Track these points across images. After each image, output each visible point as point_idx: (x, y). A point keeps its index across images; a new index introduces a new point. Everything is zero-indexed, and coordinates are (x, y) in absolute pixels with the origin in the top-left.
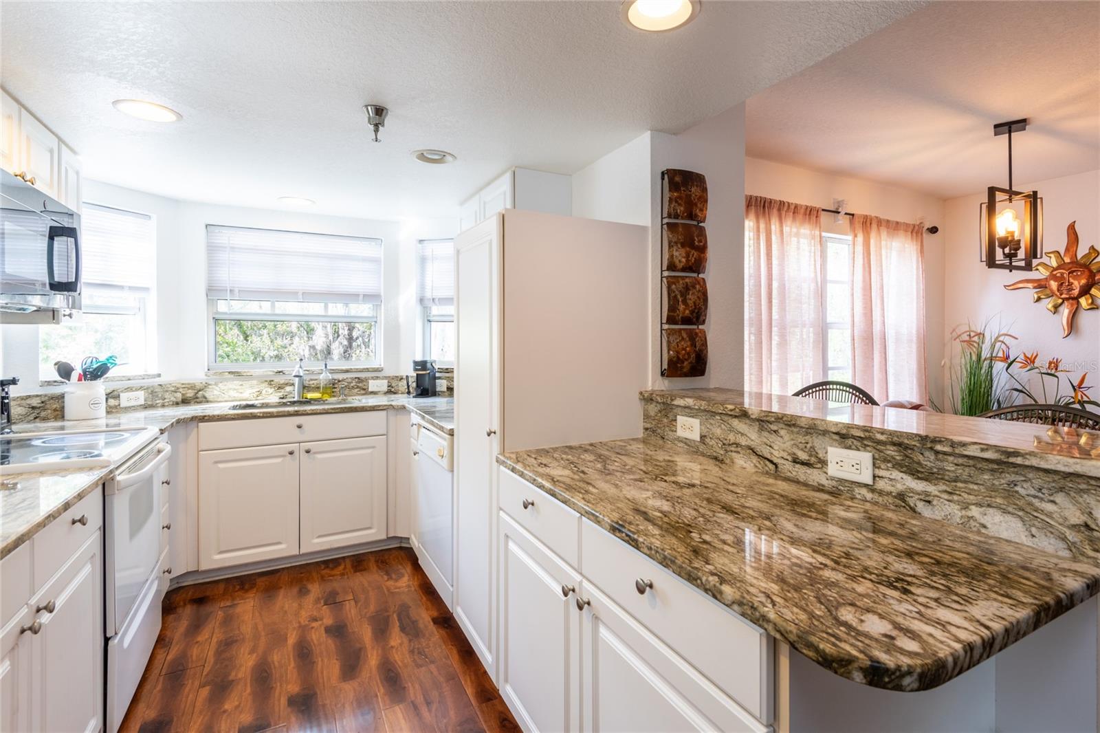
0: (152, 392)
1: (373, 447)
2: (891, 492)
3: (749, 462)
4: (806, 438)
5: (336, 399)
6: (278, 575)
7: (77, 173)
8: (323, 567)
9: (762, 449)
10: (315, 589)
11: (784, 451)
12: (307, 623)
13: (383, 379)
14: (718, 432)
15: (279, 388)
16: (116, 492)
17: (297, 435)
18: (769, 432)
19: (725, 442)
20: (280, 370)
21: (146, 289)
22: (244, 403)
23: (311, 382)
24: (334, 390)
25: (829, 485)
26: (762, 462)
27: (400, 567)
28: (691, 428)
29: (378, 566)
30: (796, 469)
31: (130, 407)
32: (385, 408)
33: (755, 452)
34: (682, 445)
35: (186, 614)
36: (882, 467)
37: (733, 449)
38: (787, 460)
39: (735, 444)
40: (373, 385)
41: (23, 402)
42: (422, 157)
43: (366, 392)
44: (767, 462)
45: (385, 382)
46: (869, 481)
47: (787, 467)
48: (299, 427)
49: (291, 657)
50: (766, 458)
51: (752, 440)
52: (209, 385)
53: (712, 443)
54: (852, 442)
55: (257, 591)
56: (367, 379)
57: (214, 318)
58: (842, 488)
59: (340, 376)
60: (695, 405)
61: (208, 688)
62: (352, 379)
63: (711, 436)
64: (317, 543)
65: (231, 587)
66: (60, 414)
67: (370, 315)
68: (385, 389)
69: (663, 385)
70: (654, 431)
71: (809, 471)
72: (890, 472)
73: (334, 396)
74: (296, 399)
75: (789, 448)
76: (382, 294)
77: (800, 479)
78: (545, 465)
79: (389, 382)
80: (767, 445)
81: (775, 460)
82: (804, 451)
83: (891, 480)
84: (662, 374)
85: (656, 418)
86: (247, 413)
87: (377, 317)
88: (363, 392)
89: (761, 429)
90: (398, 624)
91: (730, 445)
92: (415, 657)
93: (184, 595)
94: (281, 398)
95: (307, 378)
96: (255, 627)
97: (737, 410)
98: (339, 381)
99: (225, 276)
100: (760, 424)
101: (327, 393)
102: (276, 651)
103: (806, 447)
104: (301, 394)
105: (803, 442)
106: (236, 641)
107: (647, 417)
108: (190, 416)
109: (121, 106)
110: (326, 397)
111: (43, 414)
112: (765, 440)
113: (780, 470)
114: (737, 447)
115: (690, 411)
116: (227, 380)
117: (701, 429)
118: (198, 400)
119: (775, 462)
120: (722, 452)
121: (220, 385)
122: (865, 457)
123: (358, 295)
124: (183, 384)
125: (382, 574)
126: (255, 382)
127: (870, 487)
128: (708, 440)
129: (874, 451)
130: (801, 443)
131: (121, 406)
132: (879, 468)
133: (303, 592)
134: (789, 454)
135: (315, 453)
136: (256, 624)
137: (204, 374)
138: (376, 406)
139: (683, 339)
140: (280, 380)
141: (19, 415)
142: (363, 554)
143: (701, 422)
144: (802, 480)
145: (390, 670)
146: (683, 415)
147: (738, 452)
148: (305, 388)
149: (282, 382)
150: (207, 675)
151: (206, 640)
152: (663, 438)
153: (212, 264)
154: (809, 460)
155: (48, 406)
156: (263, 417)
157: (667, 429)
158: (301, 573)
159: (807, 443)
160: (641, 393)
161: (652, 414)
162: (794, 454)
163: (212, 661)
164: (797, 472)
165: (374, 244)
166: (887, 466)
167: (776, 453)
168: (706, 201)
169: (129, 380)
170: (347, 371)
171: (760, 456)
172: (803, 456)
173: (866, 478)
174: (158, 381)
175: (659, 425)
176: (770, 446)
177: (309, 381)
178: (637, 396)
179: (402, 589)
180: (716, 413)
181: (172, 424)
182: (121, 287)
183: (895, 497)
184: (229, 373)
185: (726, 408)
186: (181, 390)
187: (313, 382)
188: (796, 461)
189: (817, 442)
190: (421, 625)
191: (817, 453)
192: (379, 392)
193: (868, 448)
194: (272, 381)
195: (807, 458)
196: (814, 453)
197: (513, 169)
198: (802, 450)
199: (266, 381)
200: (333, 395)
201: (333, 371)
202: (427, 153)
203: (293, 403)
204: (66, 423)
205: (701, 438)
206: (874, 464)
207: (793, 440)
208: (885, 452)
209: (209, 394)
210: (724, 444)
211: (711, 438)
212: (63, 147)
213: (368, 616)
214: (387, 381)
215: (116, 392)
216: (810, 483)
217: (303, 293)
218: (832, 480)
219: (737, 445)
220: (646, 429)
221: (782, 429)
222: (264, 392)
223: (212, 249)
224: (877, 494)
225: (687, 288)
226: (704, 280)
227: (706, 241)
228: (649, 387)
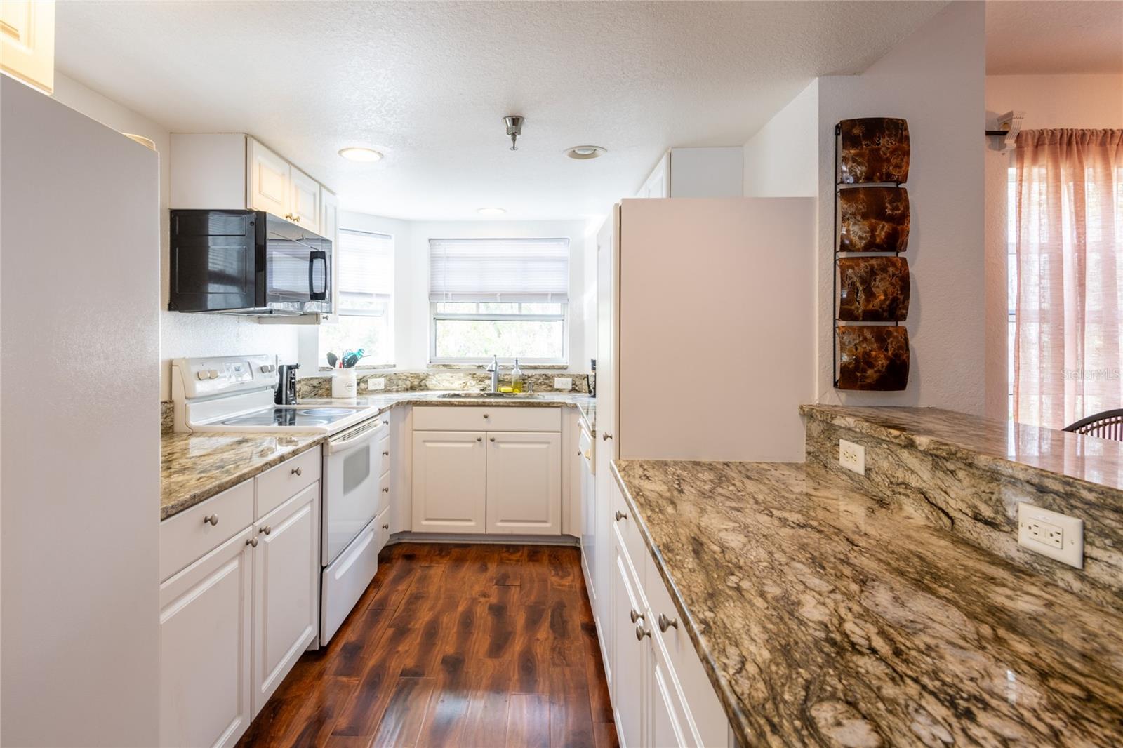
0: (390, 380)
1: (549, 443)
2: (1110, 586)
3: (920, 511)
4: (991, 485)
5: (524, 393)
6: (469, 549)
7: (335, 209)
8: (505, 550)
9: (937, 497)
10: (493, 569)
11: (962, 500)
12: (477, 596)
13: (567, 377)
14: (885, 465)
15: (480, 381)
16: (330, 454)
17: (484, 424)
18: (944, 472)
19: (893, 480)
20: (481, 364)
21: (387, 296)
22: (452, 392)
23: (505, 377)
24: (524, 385)
25: (1020, 558)
26: (935, 513)
27: (569, 566)
28: (854, 457)
29: (550, 560)
30: (978, 530)
31: (375, 391)
32: (559, 405)
33: (927, 499)
34: (845, 477)
35: (397, 567)
36: (1097, 543)
37: (901, 490)
38: (966, 514)
39: (904, 484)
40: (559, 383)
41: (308, 382)
42: (574, 155)
43: (552, 389)
44: (942, 515)
45: (570, 380)
46: (1076, 561)
47: (966, 525)
48: (486, 417)
49: (457, 623)
50: (940, 509)
51: (924, 481)
52: (429, 375)
53: (878, 479)
54: (1054, 500)
55: (450, 559)
56: (553, 377)
57: (434, 318)
58: (1039, 567)
59: (530, 373)
60: (856, 427)
61: (393, 629)
62: (540, 375)
63: (877, 470)
64: (501, 527)
65: (433, 551)
66: (329, 393)
67: (559, 313)
68: (569, 387)
70: (816, 457)
71: (995, 534)
72: (1108, 554)
73: (524, 391)
74: (492, 392)
75: (970, 497)
76: (569, 293)
77: (982, 545)
78: (648, 478)
79: (573, 380)
80: (942, 490)
81: (952, 513)
82: (989, 505)
83: (1110, 566)
84: (835, 384)
85: (820, 440)
86: (451, 402)
87: (564, 315)
88: (549, 389)
89: (936, 467)
90: (549, 620)
91: (898, 484)
92: (555, 656)
93: (400, 550)
94: (481, 390)
95: (501, 372)
96: (439, 590)
97: (903, 438)
98: (529, 377)
99: (444, 283)
100: (933, 460)
101: (517, 388)
102: (447, 614)
103: (990, 499)
104: (497, 388)
105: (988, 491)
106: (423, 597)
107: (809, 438)
108: (407, 400)
109: (344, 154)
110: (517, 392)
111: (320, 392)
112: (939, 483)
113: (957, 527)
114: (906, 488)
115: (857, 438)
116: (442, 372)
117: (866, 460)
118: (421, 388)
119: (951, 514)
120: (889, 493)
121: (437, 376)
122: (1070, 525)
123: (547, 295)
124: (412, 374)
125: (551, 568)
126: (462, 375)
127: (1078, 572)
128: (873, 475)
129: (1085, 517)
130: (984, 492)
131: (369, 389)
132: (1092, 544)
133: (484, 568)
134: (969, 507)
135: (499, 442)
136: (440, 587)
137: (425, 366)
138: (551, 403)
140: (481, 373)
141: (306, 392)
142: (541, 546)
143: (865, 451)
144: (985, 547)
145: (529, 660)
146: (846, 440)
147: (907, 496)
148: (500, 382)
149: (483, 375)
150: (395, 619)
151: (404, 590)
152: (826, 467)
153: (433, 273)
154: (994, 519)
155: (323, 386)
156: (458, 406)
157: (830, 455)
158: (487, 552)
159: (992, 493)
160: (801, 407)
161: (815, 435)
162: (976, 507)
163: (403, 608)
164: (979, 534)
165: (562, 243)
166: (1105, 544)
167: (952, 502)
169: (374, 368)
170: (535, 368)
171: (933, 504)
172: (987, 512)
173: (1071, 555)
174: (394, 370)
175: (822, 450)
176: (946, 492)
177: (503, 376)
178: (797, 412)
179: (564, 587)
180: (882, 441)
181: (391, 406)
182: (370, 295)
183: (1116, 594)
184: (444, 365)
185: (890, 434)
186: (410, 379)
187: (507, 377)
188: (977, 517)
189: (1008, 494)
190: (570, 627)
191: (1005, 509)
192: (564, 389)
193: (1076, 511)
194: (475, 374)
195: (992, 515)
196: (1000, 509)
197: (669, 151)
198: (985, 502)
199: (470, 374)
200: (523, 389)
201: (523, 368)
202: (579, 150)
203: (489, 395)
204: (333, 400)
205: (866, 470)
206: (1084, 538)
207: (973, 486)
208: (1101, 519)
209: (429, 383)
210: (891, 483)
211: (876, 473)
212: (323, 190)
213: (526, 604)
214: (571, 379)
215: (365, 378)
216: (995, 552)
217: (501, 295)
218: (1024, 552)
219: (907, 486)
220: (809, 453)
221: (961, 469)
222: (468, 384)
223: (434, 259)
224: (1088, 585)
225: (872, 273)
226: (904, 260)
227: (907, 208)
228: (816, 400)
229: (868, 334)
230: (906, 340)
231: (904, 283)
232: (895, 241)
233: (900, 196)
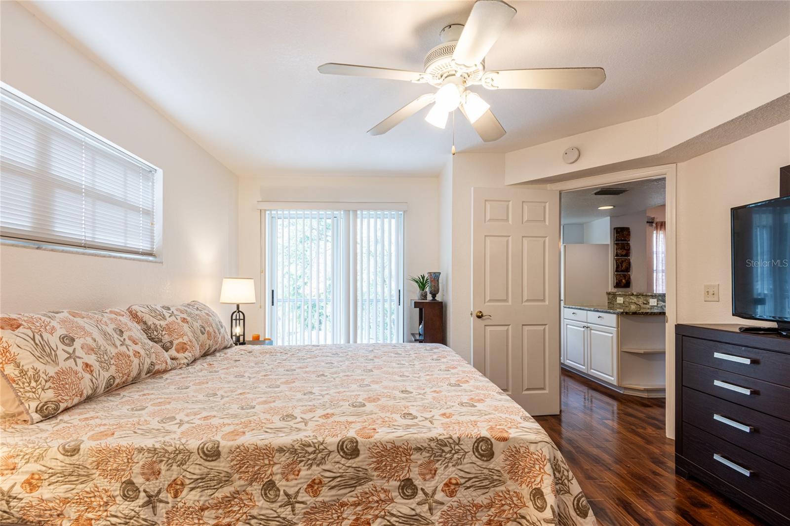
3: (634, 307)
4: (647, 297)
11: (641, 302)
14: (627, 300)
19: (629, 302)
28: (621, 300)
30: (644, 306)
33: (636, 304)
34: (618, 305)
39: (631, 302)
47: (642, 306)
50: (638, 305)
51: (635, 301)
69: (614, 290)
70: (611, 303)
71: (646, 306)
75: (643, 301)
84: (614, 287)
89: (637, 297)
97: (631, 293)
103: (646, 300)
107: (609, 299)
112: (638, 300)
115: (620, 295)
117: (623, 300)
119: (640, 305)
120: (628, 305)
128: (625, 303)
139: (621, 277)
143: (623, 298)
146: (619, 297)
147: (632, 304)
152: (614, 304)
157: (614, 300)
161: (610, 298)
168: (630, 235)
172: (645, 302)
175: (612, 299)
178: (606, 293)
180: (626, 296)
185: (628, 293)
188: (644, 304)
196: (648, 301)
205: (623, 302)
207: (643, 298)
220: (609, 303)
221: (641, 297)
225: (622, 262)
226: (629, 259)
227: (630, 247)
228: (610, 291)
229: (622, 276)
230: (630, 276)
231: (629, 264)
232: (628, 254)
233: (628, 245)
